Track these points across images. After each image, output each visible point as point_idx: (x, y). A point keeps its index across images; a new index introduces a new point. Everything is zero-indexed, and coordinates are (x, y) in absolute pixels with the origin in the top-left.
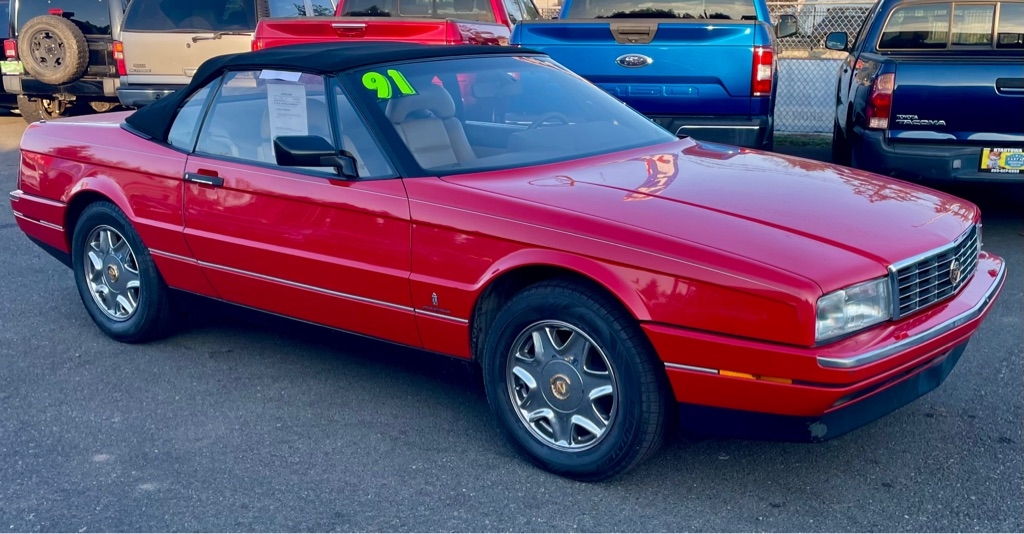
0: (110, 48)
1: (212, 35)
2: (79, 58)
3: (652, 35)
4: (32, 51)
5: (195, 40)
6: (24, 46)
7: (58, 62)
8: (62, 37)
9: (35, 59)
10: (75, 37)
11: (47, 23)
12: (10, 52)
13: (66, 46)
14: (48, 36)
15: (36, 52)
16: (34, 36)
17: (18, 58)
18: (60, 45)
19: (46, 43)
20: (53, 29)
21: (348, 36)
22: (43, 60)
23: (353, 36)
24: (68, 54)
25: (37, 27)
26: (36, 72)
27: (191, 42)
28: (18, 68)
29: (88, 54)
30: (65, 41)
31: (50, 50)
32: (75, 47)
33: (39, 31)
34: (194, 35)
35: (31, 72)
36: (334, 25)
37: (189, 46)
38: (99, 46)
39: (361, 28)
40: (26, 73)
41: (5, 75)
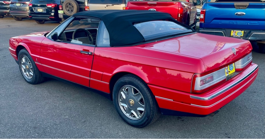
0: (84, 7)
1: (111, 5)
2: (77, 10)
3: (247, 7)
4: (66, 8)
5: (107, 6)
6: (64, 7)
7: (72, 11)
8: (73, 5)
9: (67, 10)
10: (76, 5)
11: (70, 1)
12: (61, 8)
13: (74, 7)
14: (70, 4)
15: (67, 8)
16: (66, 4)
17: (62, 10)
18: (73, 7)
19: (69, 6)
20: (71, 3)
21: (152, 6)
22: (69, 10)
23: (153, 6)
24: (75, 9)
25: (67, 2)
26: (67, 13)
27: (106, 7)
28: (62, 12)
29: (79, 9)
30: (74, 6)
31: (70, 8)
32: (76, 7)
33: (68, 3)
34: (107, 5)
35: (66, 13)
36: (148, 3)
37: (105, 7)
38: (82, 7)
39: (155, 4)
40: (64, 13)
41: (59, 14)
